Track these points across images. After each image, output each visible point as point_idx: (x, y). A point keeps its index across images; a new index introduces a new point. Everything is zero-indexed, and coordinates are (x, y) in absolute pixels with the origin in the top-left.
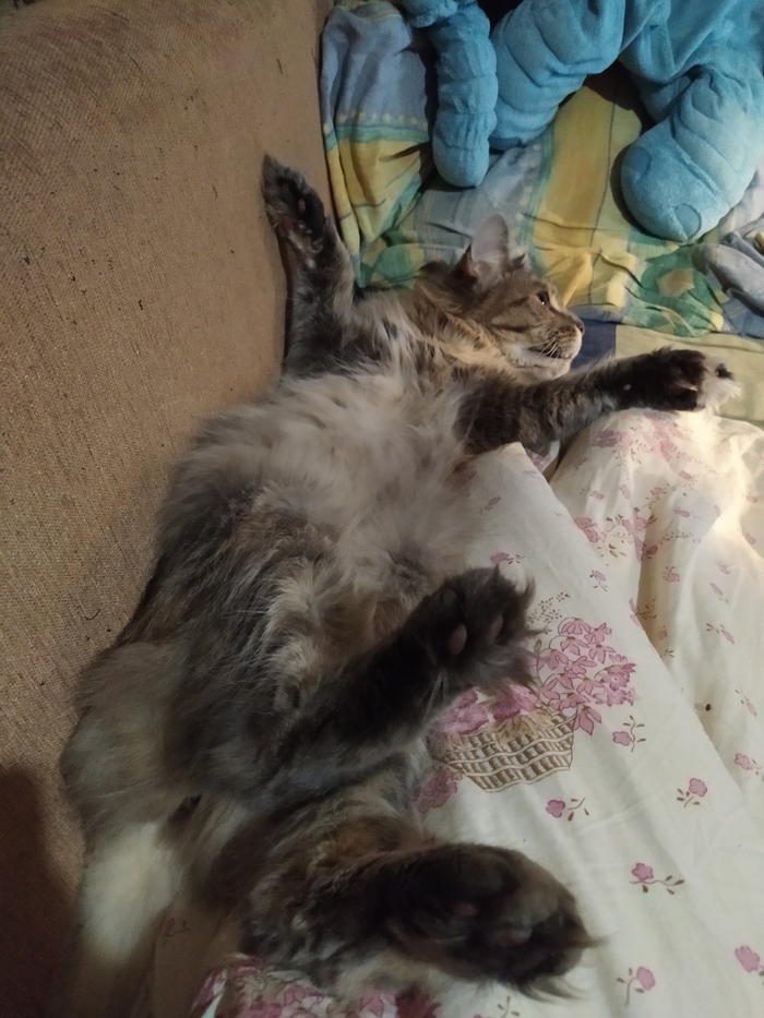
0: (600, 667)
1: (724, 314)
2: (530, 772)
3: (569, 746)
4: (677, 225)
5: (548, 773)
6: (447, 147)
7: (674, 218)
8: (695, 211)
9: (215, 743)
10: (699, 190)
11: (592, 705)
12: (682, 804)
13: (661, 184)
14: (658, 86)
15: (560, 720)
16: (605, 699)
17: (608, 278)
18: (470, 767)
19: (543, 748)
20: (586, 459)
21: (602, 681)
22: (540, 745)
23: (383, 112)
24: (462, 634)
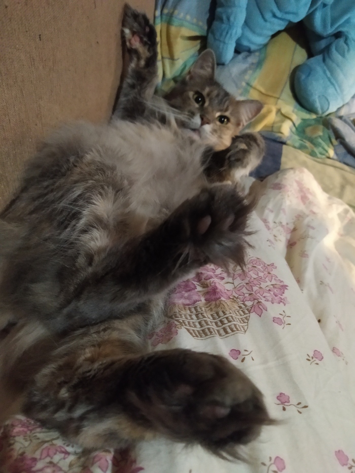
0: (269, 283)
1: (335, 151)
2: (222, 332)
3: (246, 321)
4: (318, 105)
5: (233, 333)
6: (215, 39)
7: (317, 101)
8: (328, 100)
9: (33, 281)
10: (331, 90)
11: (263, 301)
12: (309, 362)
13: (314, 83)
14: (320, 37)
15: (243, 306)
16: (270, 299)
17: (282, 121)
18: (187, 323)
19: (231, 319)
20: (265, 194)
21: (269, 290)
22: (230, 317)
23: (186, 14)
24: (208, 221)
